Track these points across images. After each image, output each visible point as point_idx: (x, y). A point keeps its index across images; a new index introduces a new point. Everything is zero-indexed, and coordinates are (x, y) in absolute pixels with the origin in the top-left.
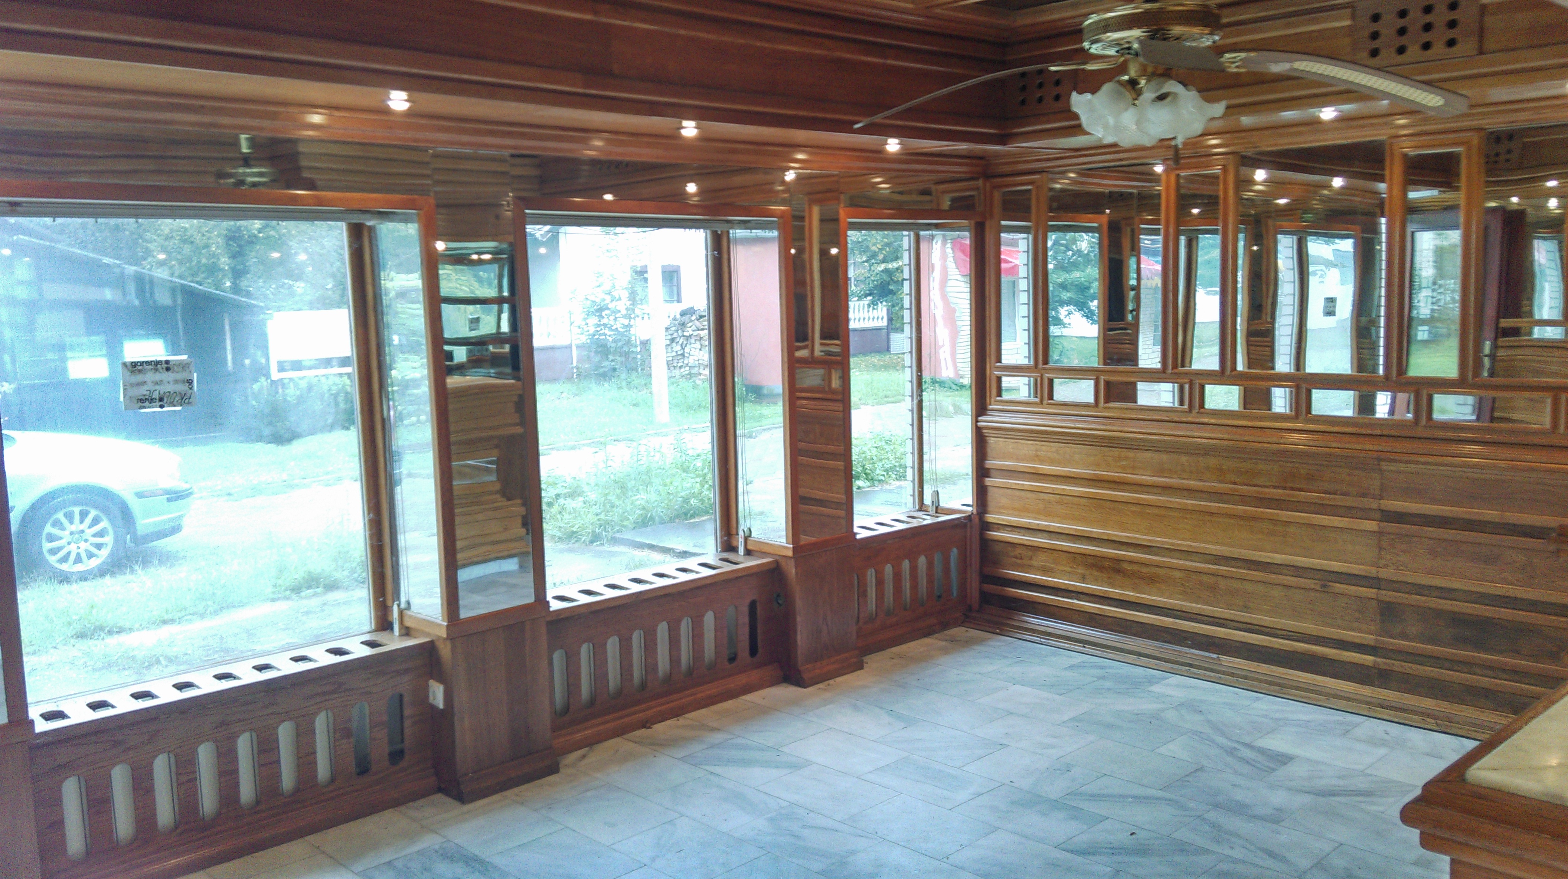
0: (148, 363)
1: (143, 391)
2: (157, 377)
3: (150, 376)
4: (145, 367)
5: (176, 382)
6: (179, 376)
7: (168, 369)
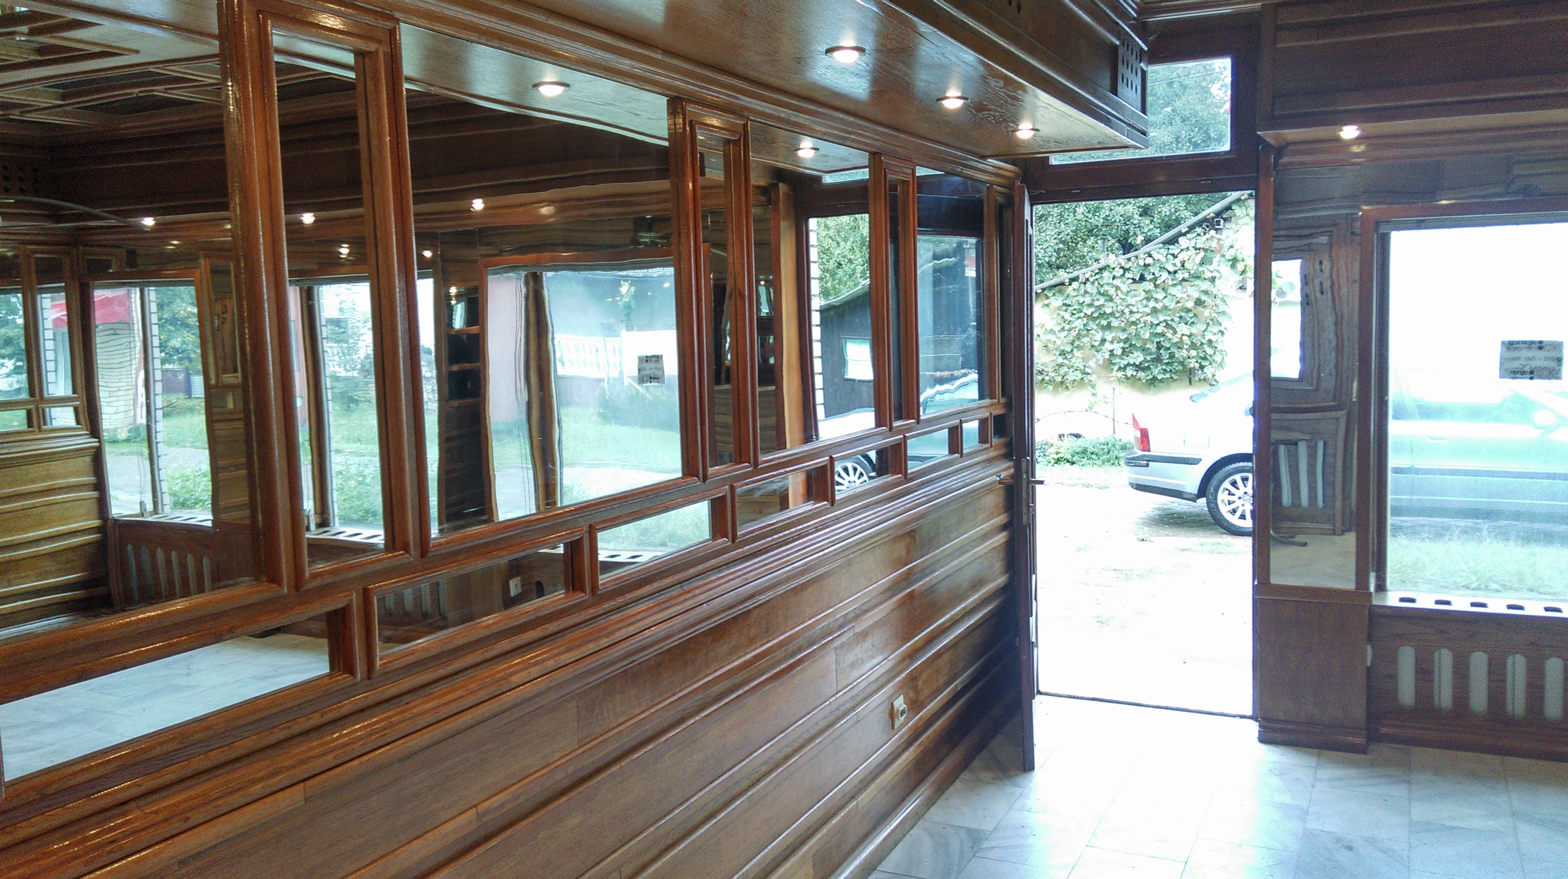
0: (1524, 342)
1: (1516, 365)
2: (1530, 354)
3: (1524, 353)
4: (1522, 345)
5: (1546, 358)
6: (1548, 354)
7: (1540, 348)
